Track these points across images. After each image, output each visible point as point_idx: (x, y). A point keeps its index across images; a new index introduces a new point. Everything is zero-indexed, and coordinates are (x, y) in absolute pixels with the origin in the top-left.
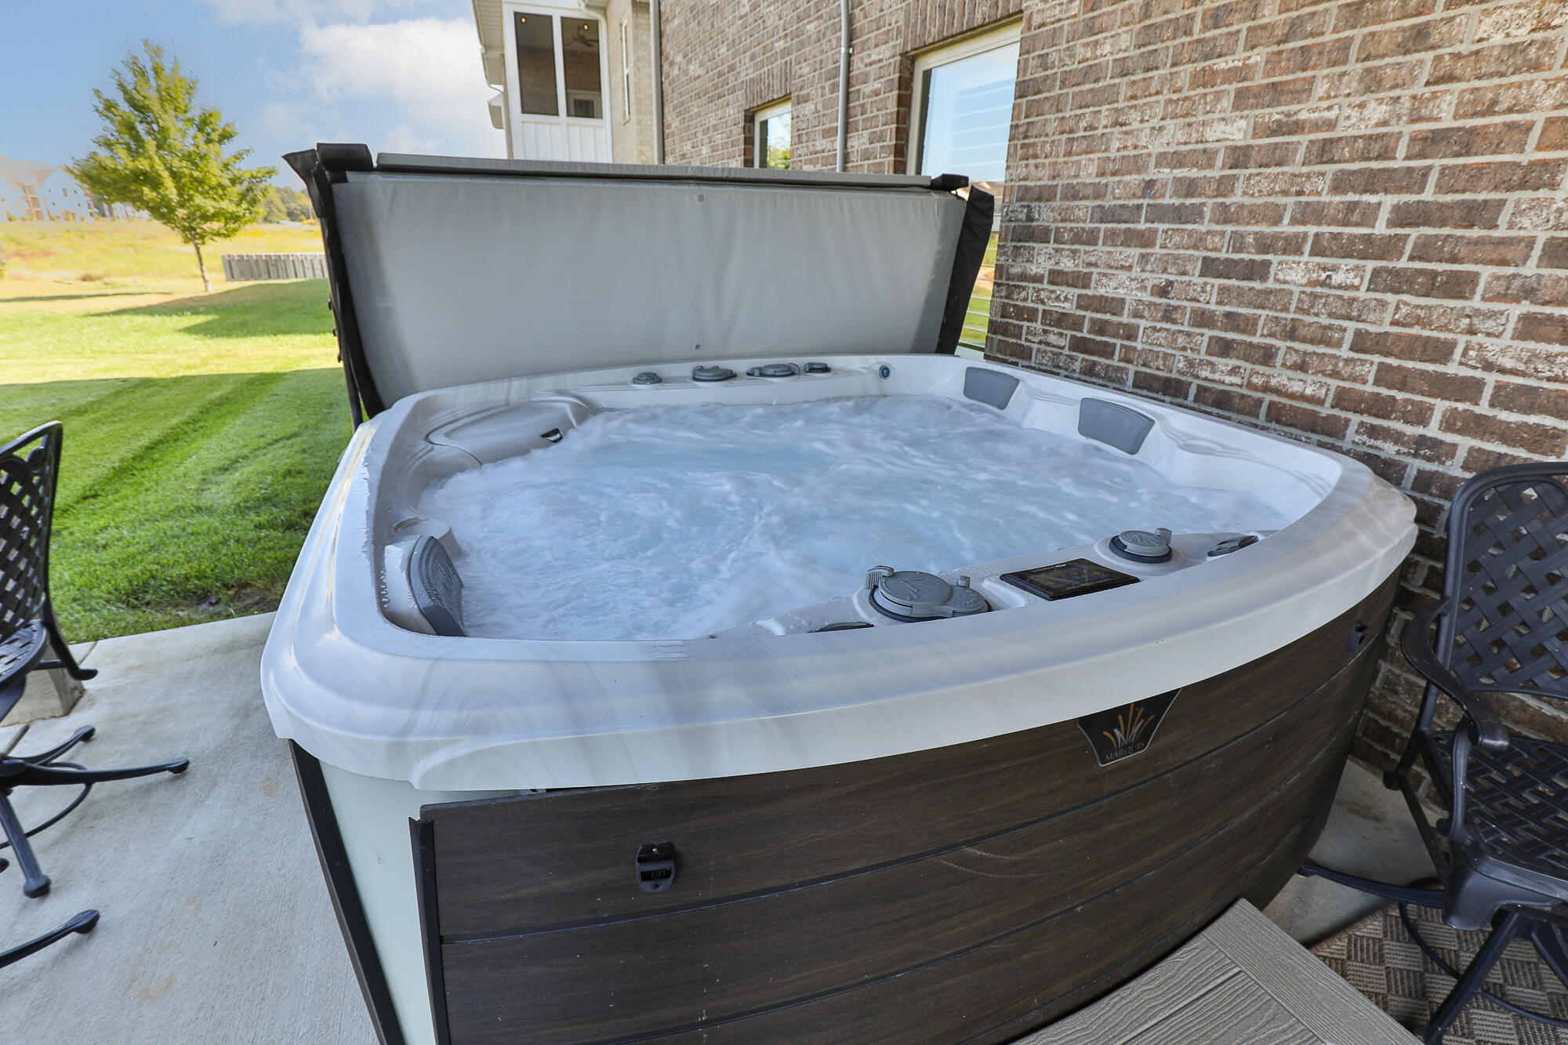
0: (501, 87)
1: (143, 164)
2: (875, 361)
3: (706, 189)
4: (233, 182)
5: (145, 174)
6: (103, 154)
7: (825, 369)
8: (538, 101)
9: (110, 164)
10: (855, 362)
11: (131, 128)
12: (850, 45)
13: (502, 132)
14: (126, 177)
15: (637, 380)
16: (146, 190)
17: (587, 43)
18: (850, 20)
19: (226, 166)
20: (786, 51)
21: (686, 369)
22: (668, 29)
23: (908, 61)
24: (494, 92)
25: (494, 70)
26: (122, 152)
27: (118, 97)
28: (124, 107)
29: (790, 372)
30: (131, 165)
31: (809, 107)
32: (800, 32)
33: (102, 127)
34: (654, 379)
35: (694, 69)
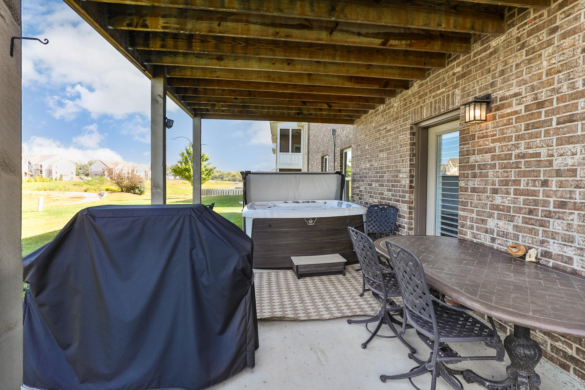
0: (276, 144)
1: (187, 167)
2: (324, 201)
3: (296, 175)
4: (206, 170)
5: (187, 169)
6: (179, 165)
7: (315, 202)
8: (284, 149)
9: (180, 166)
10: (320, 201)
11: (186, 158)
12: (334, 147)
13: (275, 155)
14: (183, 170)
15: (284, 202)
16: (186, 173)
17: (299, 133)
18: (335, 143)
19: (205, 166)
20: (327, 146)
21: (292, 202)
22: (310, 138)
23: (342, 151)
24: (274, 146)
25: (274, 140)
26: (183, 164)
27: (185, 152)
28: (186, 154)
29: (308, 202)
30: (185, 167)
31: (330, 157)
32: (329, 143)
33: (180, 158)
34: (286, 202)
35: (314, 147)
